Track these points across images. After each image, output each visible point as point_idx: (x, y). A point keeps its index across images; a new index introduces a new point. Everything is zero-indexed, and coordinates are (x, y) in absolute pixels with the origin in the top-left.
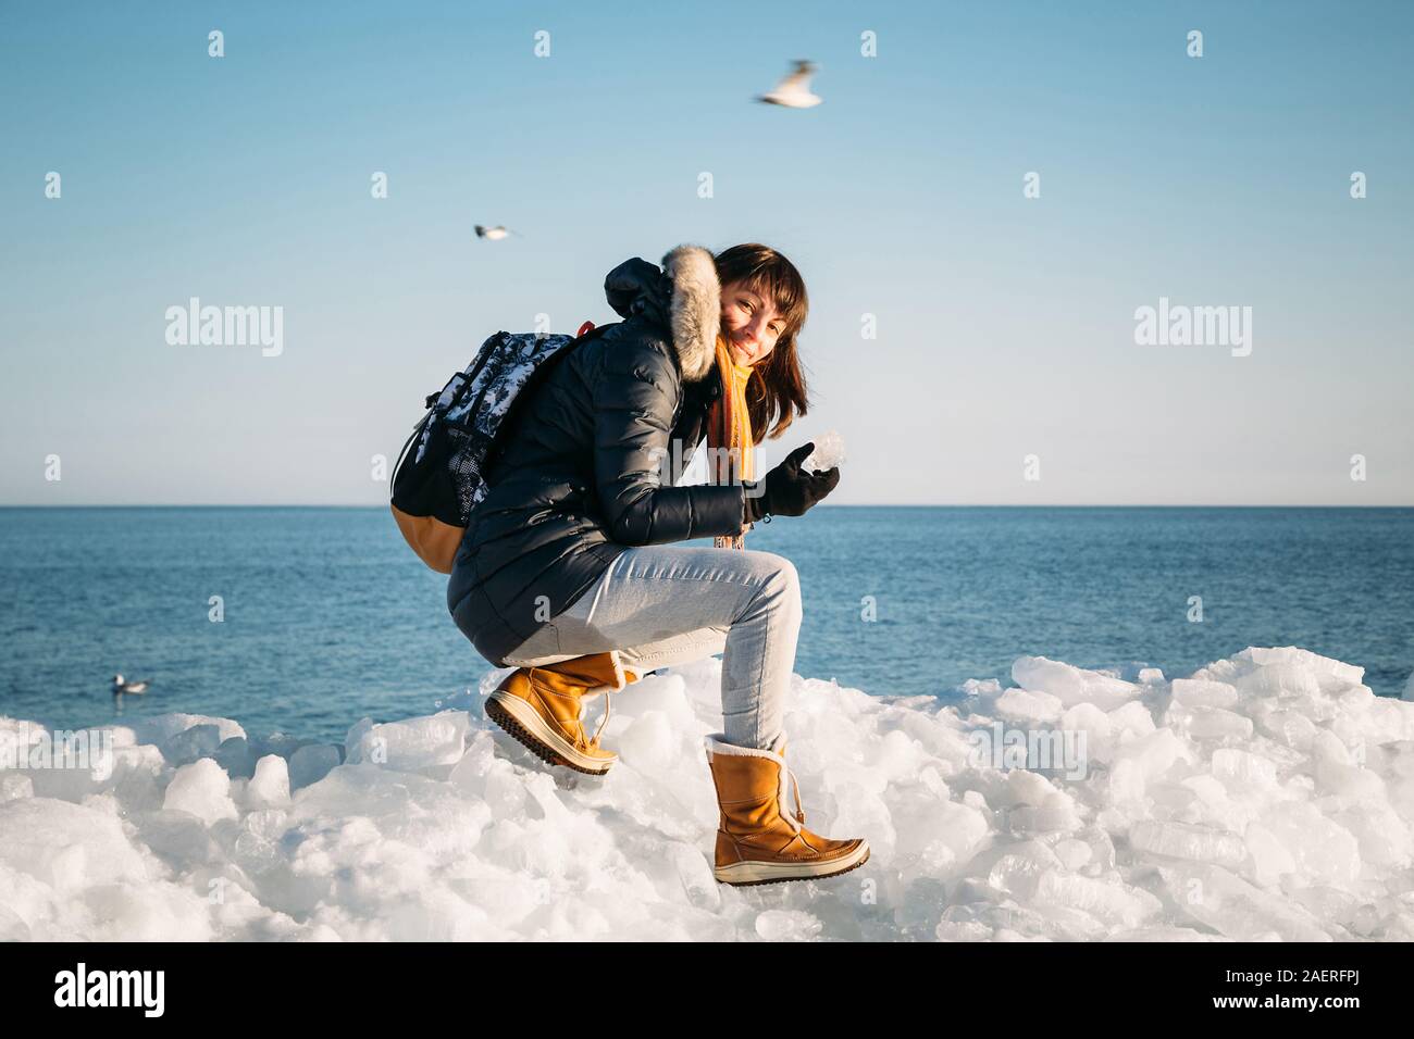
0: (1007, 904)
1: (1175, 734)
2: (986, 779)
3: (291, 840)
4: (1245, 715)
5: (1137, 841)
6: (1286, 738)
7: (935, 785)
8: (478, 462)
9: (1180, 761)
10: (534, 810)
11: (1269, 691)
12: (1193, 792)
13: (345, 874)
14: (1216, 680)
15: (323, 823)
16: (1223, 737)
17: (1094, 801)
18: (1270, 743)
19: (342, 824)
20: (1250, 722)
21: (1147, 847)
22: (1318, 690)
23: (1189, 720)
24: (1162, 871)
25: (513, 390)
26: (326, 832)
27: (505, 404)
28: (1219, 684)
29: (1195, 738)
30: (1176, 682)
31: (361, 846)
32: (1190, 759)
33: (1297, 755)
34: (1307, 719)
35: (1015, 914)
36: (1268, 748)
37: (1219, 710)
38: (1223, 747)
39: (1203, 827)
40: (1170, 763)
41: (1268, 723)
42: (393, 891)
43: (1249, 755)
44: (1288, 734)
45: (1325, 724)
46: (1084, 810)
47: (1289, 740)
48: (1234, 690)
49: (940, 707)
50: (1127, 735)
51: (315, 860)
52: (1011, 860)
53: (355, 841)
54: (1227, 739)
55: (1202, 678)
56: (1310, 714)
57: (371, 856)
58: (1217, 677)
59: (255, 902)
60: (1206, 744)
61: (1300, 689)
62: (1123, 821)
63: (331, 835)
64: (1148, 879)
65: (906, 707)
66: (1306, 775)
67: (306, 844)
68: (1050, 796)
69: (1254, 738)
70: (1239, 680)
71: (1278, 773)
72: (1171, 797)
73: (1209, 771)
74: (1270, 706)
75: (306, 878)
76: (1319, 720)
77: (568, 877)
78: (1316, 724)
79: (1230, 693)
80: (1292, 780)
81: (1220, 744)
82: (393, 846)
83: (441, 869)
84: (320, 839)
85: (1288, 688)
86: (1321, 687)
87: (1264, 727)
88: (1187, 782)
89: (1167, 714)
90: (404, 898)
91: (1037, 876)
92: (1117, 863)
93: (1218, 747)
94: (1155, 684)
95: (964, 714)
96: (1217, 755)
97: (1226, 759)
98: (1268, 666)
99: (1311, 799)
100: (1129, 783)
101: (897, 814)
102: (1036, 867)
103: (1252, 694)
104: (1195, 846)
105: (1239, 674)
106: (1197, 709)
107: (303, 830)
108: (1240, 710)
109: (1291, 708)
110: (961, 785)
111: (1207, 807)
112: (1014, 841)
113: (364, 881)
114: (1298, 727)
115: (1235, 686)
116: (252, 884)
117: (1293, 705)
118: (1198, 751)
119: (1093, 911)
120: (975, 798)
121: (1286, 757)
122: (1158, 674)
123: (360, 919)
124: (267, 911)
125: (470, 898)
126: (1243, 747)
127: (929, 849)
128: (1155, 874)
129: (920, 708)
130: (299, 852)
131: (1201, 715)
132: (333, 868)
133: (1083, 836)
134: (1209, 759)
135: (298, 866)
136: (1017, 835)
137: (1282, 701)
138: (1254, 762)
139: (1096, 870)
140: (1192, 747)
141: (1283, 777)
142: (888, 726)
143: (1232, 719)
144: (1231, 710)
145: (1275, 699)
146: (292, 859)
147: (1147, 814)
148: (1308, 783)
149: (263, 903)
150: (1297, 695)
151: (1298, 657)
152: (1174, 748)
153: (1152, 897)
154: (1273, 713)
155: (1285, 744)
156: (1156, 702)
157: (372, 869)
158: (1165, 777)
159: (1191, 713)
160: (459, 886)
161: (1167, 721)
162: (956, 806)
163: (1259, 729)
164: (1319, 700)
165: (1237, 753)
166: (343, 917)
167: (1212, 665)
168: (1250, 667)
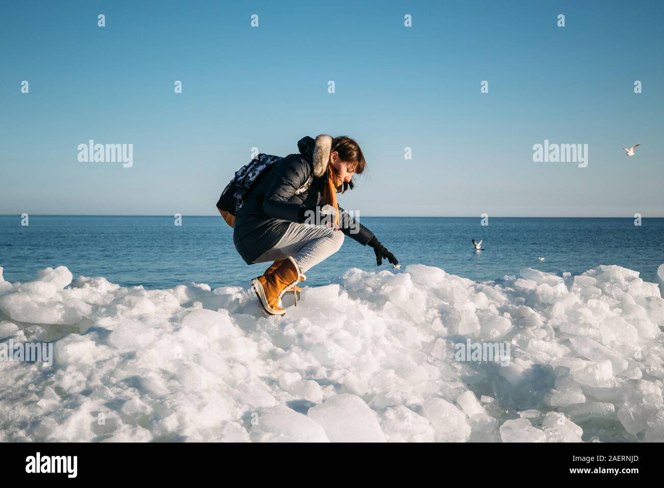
0: (518, 350)
1: (575, 294)
2: (511, 309)
3: (283, 325)
4: (599, 288)
5: (562, 329)
6: (613, 296)
7: (494, 310)
8: (242, 196)
9: (577, 303)
10: (360, 316)
11: (607, 280)
12: (580, 313)
13: (300, 336)
15: (293, 320)
16: (591, 295)
17: (548, 317)
18: (607, 297)
19: (299, 320)
20: (600, 290)
21: (565, 331)
22: (624, 280)
23: (580, 289)
24: (571, 339)
25: (257, 173)
26: (294, 322)
27: (254, 177)
28: (590, 277)
29: (582, 295)
30: (575, 276)
31: (305, 327)
32: (580, 302)
33: (617, 301)
34: (620, 289)
35: (520, 353)
36: (607, 299)
37: (590, 286)
38: (591, 298)
39: (585, 325)
40: (573, 304)
41: (607, 291)
42: (315, 342)
43: (600, 301)
44: (614, 294)
45: (626, 291)
46: (544, 319)
49: (495, 285)
50: (559, 295)
51: (290, 331)
52: (519, 336)
53: (303, 326)
54: (593, 296)
55: (584, 275)
56: (621, 287)
57: (308, 330)
58: (590, 275)
59: (272, 344)
60: (585, 297)
61: (618, 279)
62: (557, 323)
63: (296, 323)
64: (566, 342)
65: (484, 285)
66: (619, 308)
67: (287, 326)
68: (533, 314)
69: (602, 296)
70: (597, 276)
71: (610, 307)
72: (574, 315)
73: (586, 306)
74: (607, 285)
75: (287, 337)
76: (624, 289)
77: (372, 339)
78: (623, 291)
79: (594, 280)
80: (615, 310)
82: (315, 327)
83: (331, 335)
84: (292, 325)
85: (614, 279)
86: (625, 278)
88: (579, 310)
89: (572, 287)
90: (319, 344)
91: (528, 341)
92: (555, 337)
93: (589, 298)
94: (568, 277)
95: (504, 287)
96: (589, 301)
97: (592, 302)
98: (607, 272)
99: (621, 316)
100: (559, 310)
101: (481, 320)
102: (528, 338)
103: (601, 281)
104: (582, 331)
105: (597, 274)
106: (583, 286)
107: (286, 321)
108: (597, 286)
109: (614, 286)
110: (502, 310)
111: (586, 318)
112: (520, 329)
113: (306, 338)
114: (617, 292)
115: (596, 278)
116: (270, 338)
117: (615, 284)
118: (583, 299)
119: (547, 353)
120: (507, 315)
121: (613, 302)
122: (570, 274)
123: (305, 351)
124: (275, 347)
125: (340, 345)
126: (598, 298)
127: (492, 331)
128: (568, 340)
129: (489, 285)
130: (285, 329)
131: (584, 288)
132: (296, 334)
133: (544, 327)
134: (586, 302)
135: (285, 333)
136: (521, 327)
137: (611, 283)
138: (602, 303)
139: (548, 339)
140: (581, 298)
141: (612, 308)
142: (478, 291)
143: (594, 289)
144: (594, 286)
145: (609, 282)
146: (283, 331)
147: (566, 321)
148: (620, 311)
149: (274, 345)
150: (617, 281)
151: (617, 268)
152: (575, 299)
153: (567, 348)
154: (609, 287)
155: (613, 297)
156: (569, 283)
157: (309, 335)
158: (572, 308)
159: (581, 287)
160: (337, 341)
161: (572, 289)
162: (501, 317)
163: (604, 293)
164: (624, 283)
165: (596, 300)
166: (300, 350)
167: (588, 271)
168: (600, 272)
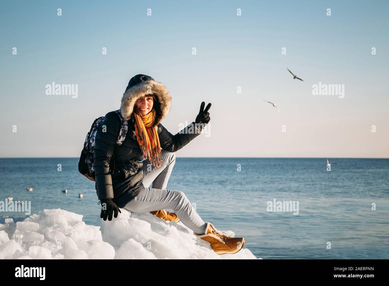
1: (17, 242)
4: (41, 233)
9: (18, 251)
11: (50, 225)
14: (32, 222)
16: (34, 242)
18: (50, 243)
20: (43, 236)
22: (67, 223)
23: (22, 236)
28: (33, 223)
29: (24, 243)
30: (18, 223)
32: (21, 250)
33: (59, 247)
34: (63, 234)
36: (49, 245)
37: (33, 232)
38: (33, 245)
40: (14, 252)
41: (50, 236)
43: (42, 248)
44: (56, 240)
45: (69, 235)
47: (56, 242)
48: (38, 225)
54: (35, 242)
55: (27, 221)
56: (64, 232)
58: (33, 220)
60: (27, 244)
61: (61, 223)
66: (62, 254)
69: (44, 242)
70: (40, 221)
71: (52, 254)
73: (28, 254)
74: (50, 230)
76: (67, 234)
78: (66, 235)
79: (37, 226)
81: (32, 244)
85: (57, 223)
86: (68, 222)
87: (48, 237)
89: (14, 235)
93: (31, 246)
94: (10, 224)
96: (31, 248)
97: (34, 249)
98: (50, 216)
103: (45, 226)
105: (40, 219)
106: (25, 232)
108: (40, 232)
109: (57, 230)
114: (60, 237)
115: (39, 224)
117: (59, 229)
118: (24, 247)
121: (55, 248)
126: (40, 245)
131: (26, 234)
134: (28, 250)
137: (55, 228)
138: (44, 250)
140: (22, 246)
141: (54, 255)
143: (37, 235)
144: (37, 232)
145: (52, 227)
150: (60, 225)
151: (61, 212)
152: (16, 246)
154: (51, 232)
155: (55, 243)
156: (10, 230)
159: (23, 234)
161: (14, 237)
163: (47, 239)
164: (67, 227)
165: (38, 247)
167: (31, 217)
168: (44, 216)
